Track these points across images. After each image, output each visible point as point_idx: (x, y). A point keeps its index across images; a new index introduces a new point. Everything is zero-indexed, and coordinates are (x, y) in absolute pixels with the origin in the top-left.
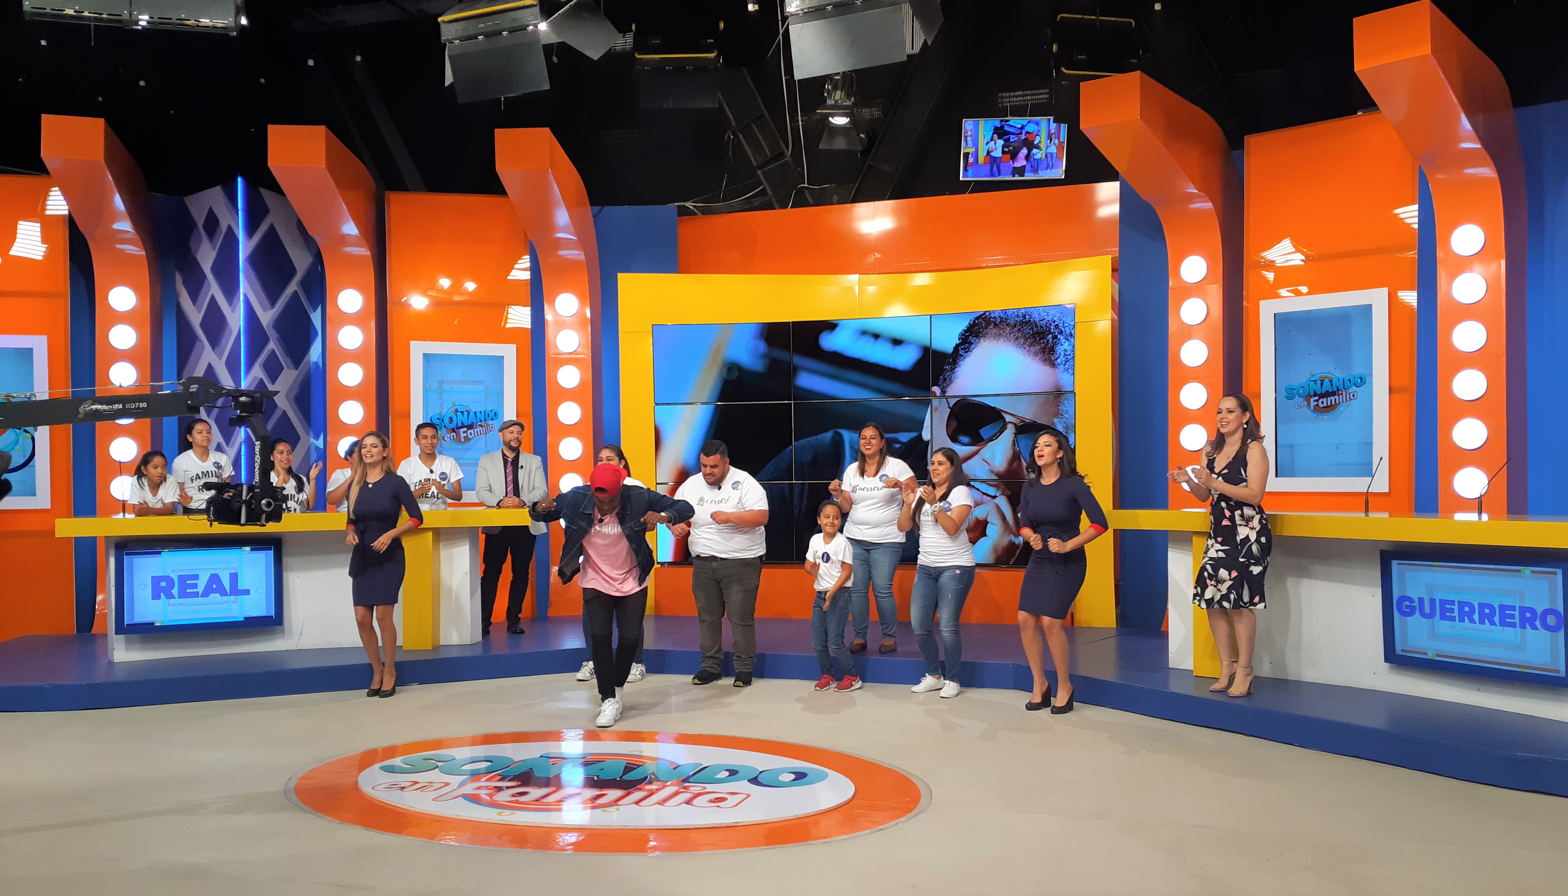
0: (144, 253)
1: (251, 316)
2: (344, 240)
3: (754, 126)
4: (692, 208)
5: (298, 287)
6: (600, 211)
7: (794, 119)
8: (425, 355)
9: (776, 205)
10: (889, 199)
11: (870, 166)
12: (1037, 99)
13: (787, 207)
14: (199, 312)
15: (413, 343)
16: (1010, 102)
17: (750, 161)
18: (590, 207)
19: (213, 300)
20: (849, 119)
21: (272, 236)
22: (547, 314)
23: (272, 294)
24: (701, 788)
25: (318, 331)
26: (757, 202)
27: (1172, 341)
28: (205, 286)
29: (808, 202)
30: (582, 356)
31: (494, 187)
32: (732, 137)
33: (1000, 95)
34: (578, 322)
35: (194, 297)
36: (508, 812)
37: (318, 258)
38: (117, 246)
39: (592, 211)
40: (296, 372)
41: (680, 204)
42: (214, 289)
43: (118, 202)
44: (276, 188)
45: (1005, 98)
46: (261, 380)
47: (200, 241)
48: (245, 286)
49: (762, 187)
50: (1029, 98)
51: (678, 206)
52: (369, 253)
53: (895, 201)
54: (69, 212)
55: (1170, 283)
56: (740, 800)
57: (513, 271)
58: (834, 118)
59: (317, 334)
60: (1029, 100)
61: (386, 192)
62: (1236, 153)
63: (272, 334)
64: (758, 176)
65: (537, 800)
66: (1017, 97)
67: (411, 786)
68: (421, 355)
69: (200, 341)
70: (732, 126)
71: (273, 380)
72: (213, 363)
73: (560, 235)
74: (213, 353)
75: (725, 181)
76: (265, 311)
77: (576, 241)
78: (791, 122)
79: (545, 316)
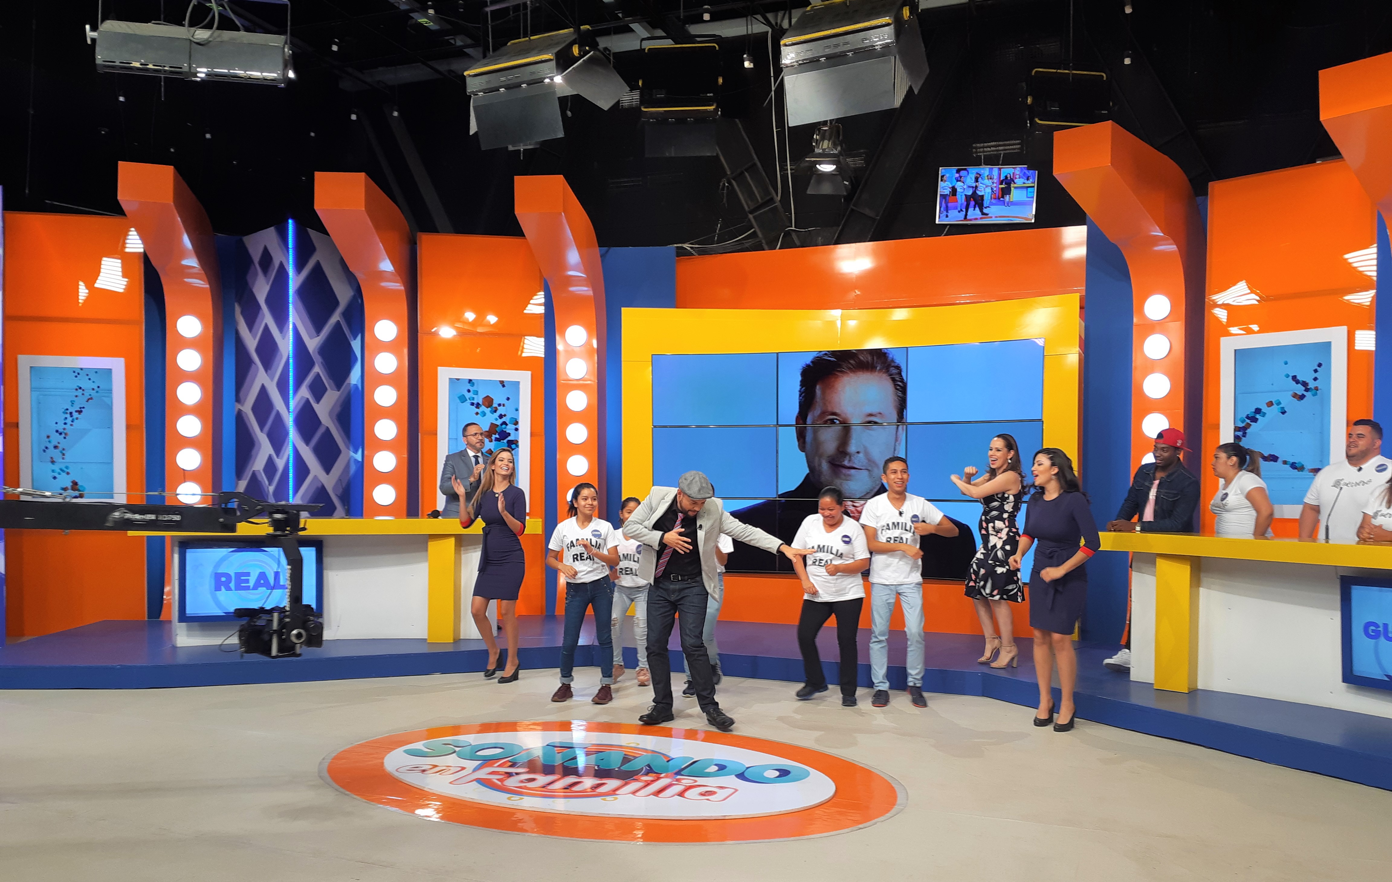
0: (208, 286)
1: (299, 343)
2: (381, 275)
3: (747, 174)
4: (689, 249)
5: (340, 318)
6: (607, 252)
7: (783, 169)
8: (450, 379)
9: (765, 247)
10: (869, 241)
11: (852, 210)
12: (1010, 150)
13: (775, 249)
14: (255, 338)
15: (440, 369)
16: (984, 152)
17: (743, 207)
18: (598, 248)
19: (266, 328)
20: (835, 166)
21: (318, 272)
22: (559, 344)
23: (318, 323)
24: (693, 781)
25: (358, 356)
26: (748, 244)
27: (1136, 375)
28: (260, 316)
29: (795, 243)
31: (514, 229)
32: (726, 184)
33: (974, 145)
34: (586, 351)
35: (251, 325)
36: (517, 797)
37: (358, 292)
38: (186, 280)
39: (600, 251)
40: (338, 393)
41: (678, 245)
42: (267, 318)
43: (187, 241)
44: (322, 229)
45: (979, 148)
46: (308, 401)
47: (256, 274)
48: (294, 316)
49: (753, 229)
50: (1001, 148)
51: (677, 247)
52: (403, 288)
53: (875, 242)
54: (144, 251)
55: (1135, 320)
56: (728, 795)
57: (529, 306)
58: (821, 166)
59: (356, 359)
60: (1002, 151)
61: (419, 234)
62: (1199, 199)
63: (317, 359)
64: (749, 220)
65: (544, 787)
66: (990, 147)
67: (431, 769)
68: (448, 380)
69: (255, 364)
70: (727, 174)
71: (318, 400)
72: (266, 385)
73: (571, 273)
74: (266, 375)
75: (719, 225)
76: (311, 338)
77: (585, 278)
78: (781, 170)
79: (557, 346)
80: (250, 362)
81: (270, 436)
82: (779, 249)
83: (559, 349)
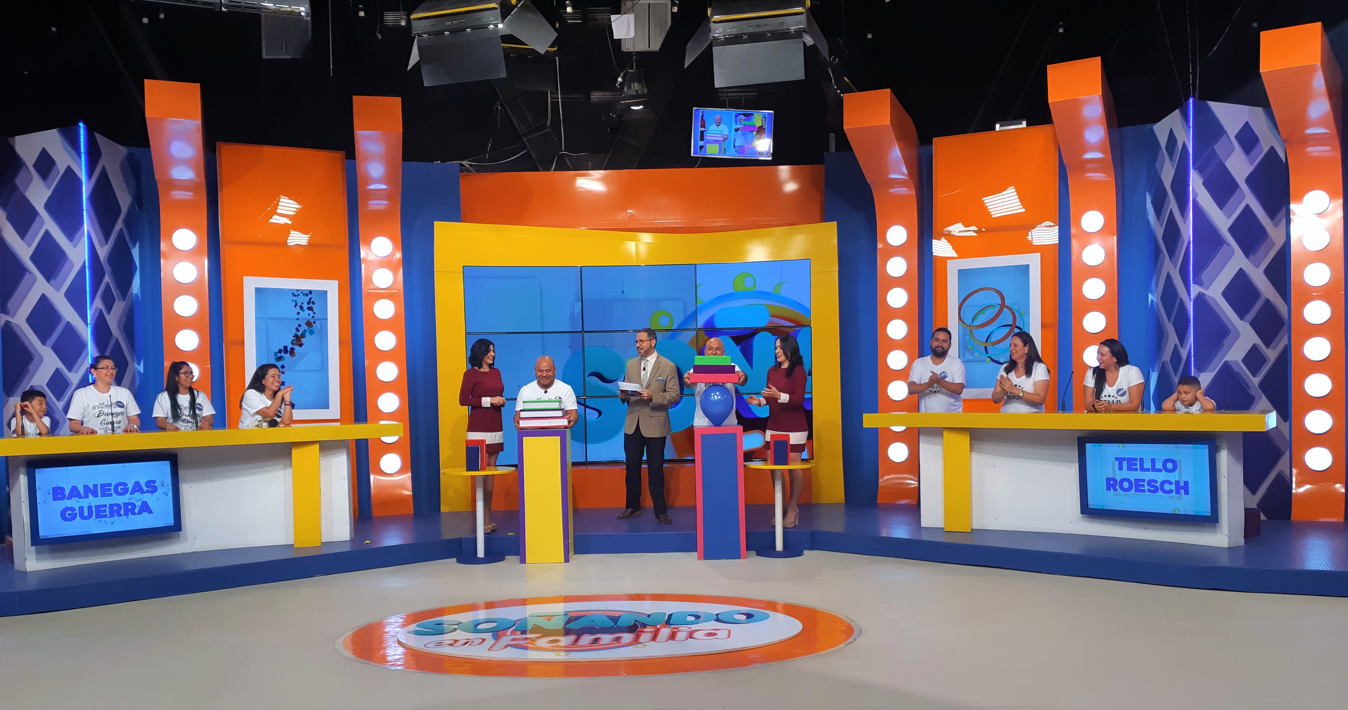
1: (93, 252)
3: (519, 100)
4: (468, 166)
5: (123, 226)
8: (256, 288)
9: (540, 169)
12: (750, 96)
13: (550, 171)
14: (29, 246)
15: (246, 278)
16: (728, 96)
17: (516, 130)
19: (47, 234)
20: (642, 106)
21: (104, 177)
22: (363, 255)
23: (106, 230)
24: (687, 629)
25: (137, 264)
26: (522, 164)
27: (880, 288)
28: (36, 222)
29: (568, 166)
30: (396, 291)
32: (500, 108)
34: (391, 263)
35: (22, 231)
40: (124, 303)
42: (49, 224)
45: (725, 92)
46: (101, 311)
48: (89, 228)
49: (525, 151)
50: (742, 94)
51: (459, 163)
52: (200, 198)
55: (879, 245)
59: (136, 268)
60: (742, 96)
61: (220, 143)
63: (107, 268)
64: (524, 142)
65: (573, 645)
67: (455, 643)
68: (253, 289)
69: (30, 273)
70: (499, 98)
71: (109, 310)
72: (47, 294)
73: (372, 187)
74: (48, 284)
75: (490, 145)
76: (102, 246)
77: (385, 192)
78: (551, 98)
79: (362, 257)
80: (22, 271)
81: (56, 349)
82: (554, 171)
83: (365, 260)
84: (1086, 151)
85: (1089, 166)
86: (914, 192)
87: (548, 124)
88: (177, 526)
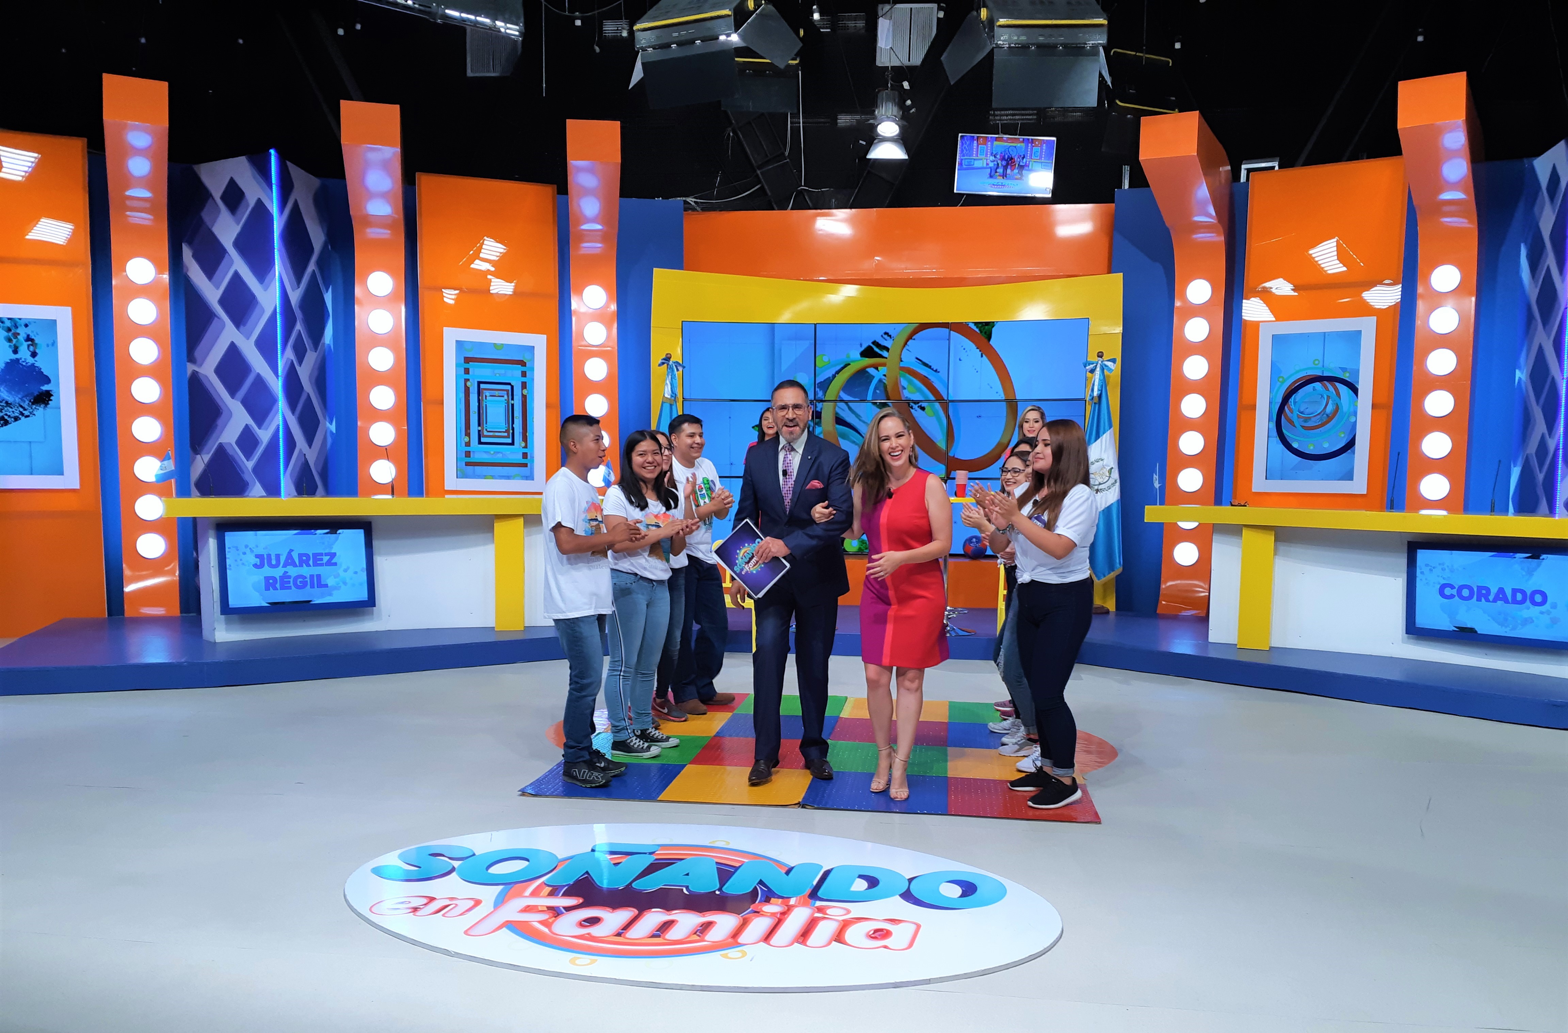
0: (165, 224)
1: (284, 297)
4: (693, 204)
5: (316, 269)
8: (457, 341)
12: (1027, 119)
13: (787, 210)
14: (218, 288)
15: (446, 330)
16: (1000, 120)
17: (750, 162)
19: (237, 277)
21: (296, 211)
22: (574, 306)
23: (298, 271)
25: (330, 312)
26: (755, 201)
27: (1175, 356)
28: (225, 262)
29: (807, 204)
30: (609, 348)
33: (991, 112)
34: (606, 315)
35: (210, 270)
40: (316, 354)
41: (682, 199)
42: (238, 264)
45: (997, 116)
47: (217, 214)
48: (280, 264)
49: (759, 184)
50: (1018, 117)
51: (680, 202)
52: (398, 237)
55: (1176, 303)
60: (1019, 120)
61: (418, 174)
63: (299, 313)
64: (757, 175)
66: (1007, 115)
68: (455, 342)
69: (219, 318)
70: (731, 123)
71: (301, 361)
72: (236, 342)
73: (585, 227)
74: (238, 332)
75: (719, 178)
76: (293, 290)
77: (600, 233)
78: (791, 123)
79: (573, 308)
80: (210, 315)
81: (245, 403)
82: (791, 210)
83: (575, 311)
84: (1441, 190)
85: (1446, 209)
86: (1222, 239)
87: (787, 154)
88: (371, 601)
